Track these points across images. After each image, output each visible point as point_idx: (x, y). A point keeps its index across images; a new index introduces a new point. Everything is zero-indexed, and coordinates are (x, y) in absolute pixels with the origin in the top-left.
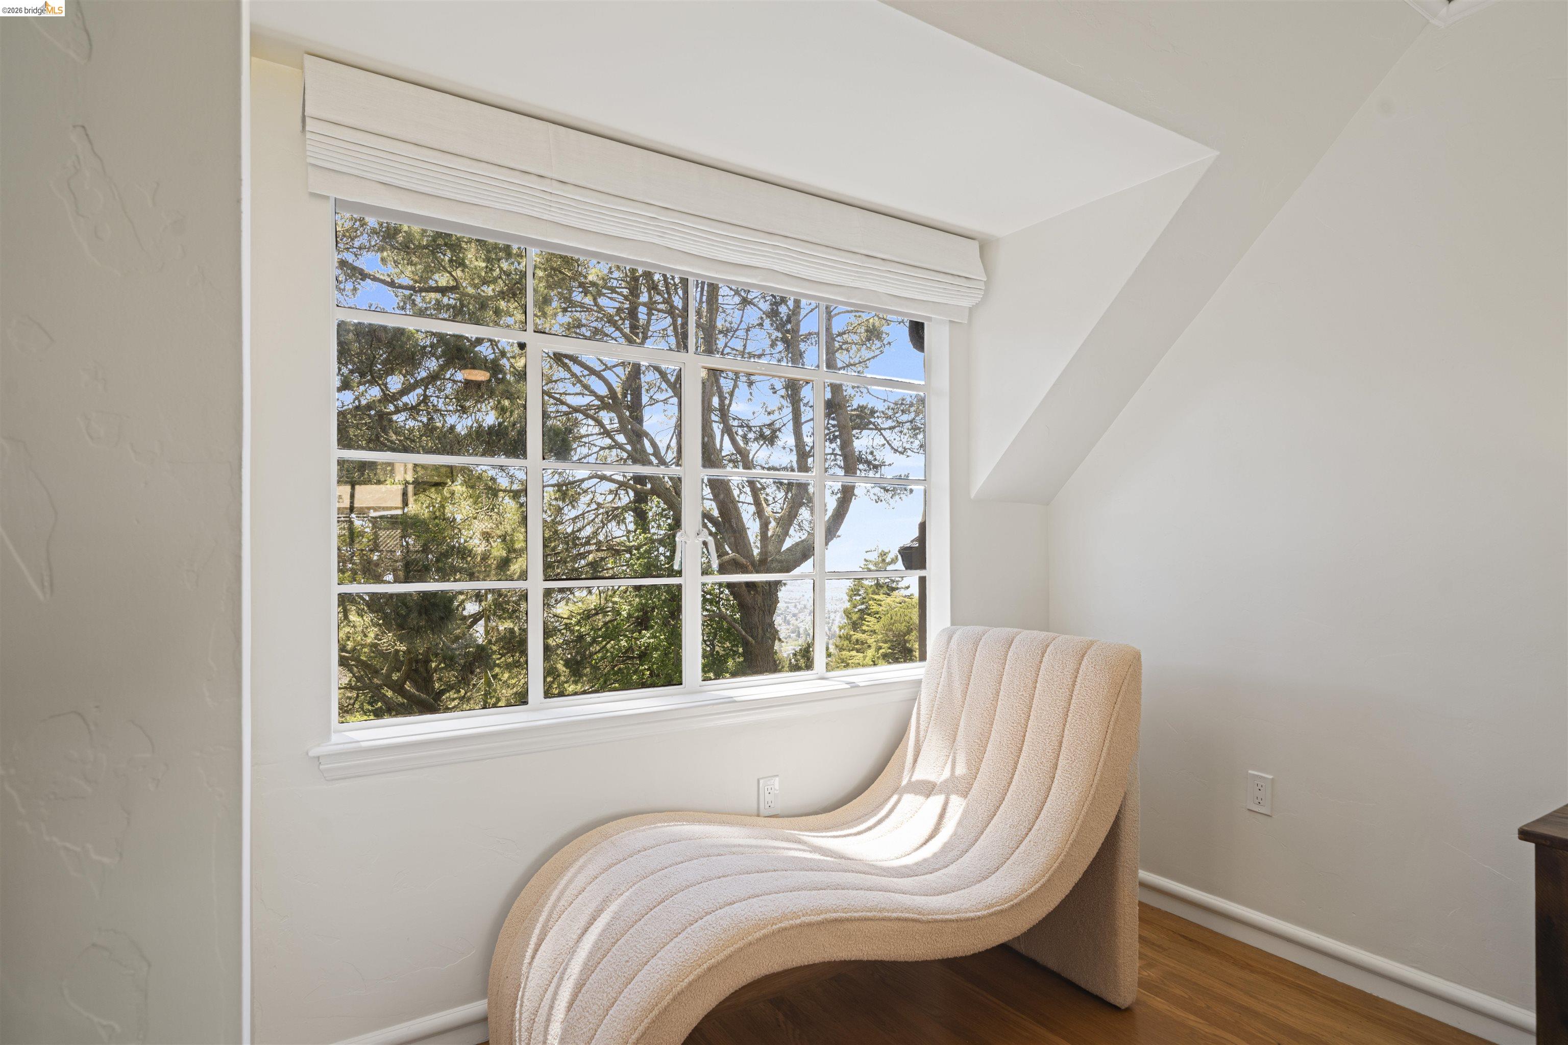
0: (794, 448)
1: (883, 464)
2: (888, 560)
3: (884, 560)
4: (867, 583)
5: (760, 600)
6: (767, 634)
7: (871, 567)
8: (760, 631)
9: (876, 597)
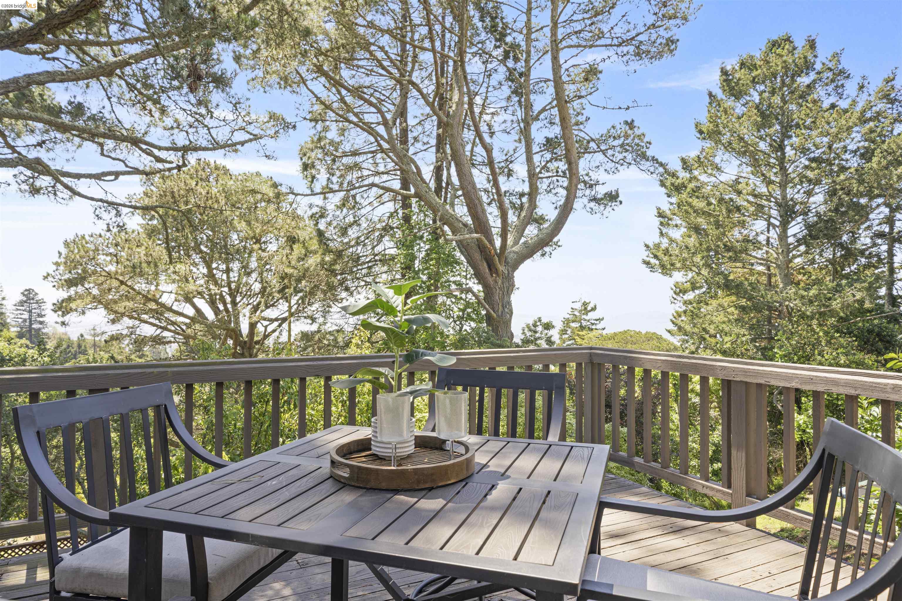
0: (527, 179)
1: (597, 183)
2: (589, 308)
3: (586, 309)
4: (573, 325)
5: (500, 282)
6: (506, 310)
7: (576, 313)
8: (500, 307)
9: (580, 333)
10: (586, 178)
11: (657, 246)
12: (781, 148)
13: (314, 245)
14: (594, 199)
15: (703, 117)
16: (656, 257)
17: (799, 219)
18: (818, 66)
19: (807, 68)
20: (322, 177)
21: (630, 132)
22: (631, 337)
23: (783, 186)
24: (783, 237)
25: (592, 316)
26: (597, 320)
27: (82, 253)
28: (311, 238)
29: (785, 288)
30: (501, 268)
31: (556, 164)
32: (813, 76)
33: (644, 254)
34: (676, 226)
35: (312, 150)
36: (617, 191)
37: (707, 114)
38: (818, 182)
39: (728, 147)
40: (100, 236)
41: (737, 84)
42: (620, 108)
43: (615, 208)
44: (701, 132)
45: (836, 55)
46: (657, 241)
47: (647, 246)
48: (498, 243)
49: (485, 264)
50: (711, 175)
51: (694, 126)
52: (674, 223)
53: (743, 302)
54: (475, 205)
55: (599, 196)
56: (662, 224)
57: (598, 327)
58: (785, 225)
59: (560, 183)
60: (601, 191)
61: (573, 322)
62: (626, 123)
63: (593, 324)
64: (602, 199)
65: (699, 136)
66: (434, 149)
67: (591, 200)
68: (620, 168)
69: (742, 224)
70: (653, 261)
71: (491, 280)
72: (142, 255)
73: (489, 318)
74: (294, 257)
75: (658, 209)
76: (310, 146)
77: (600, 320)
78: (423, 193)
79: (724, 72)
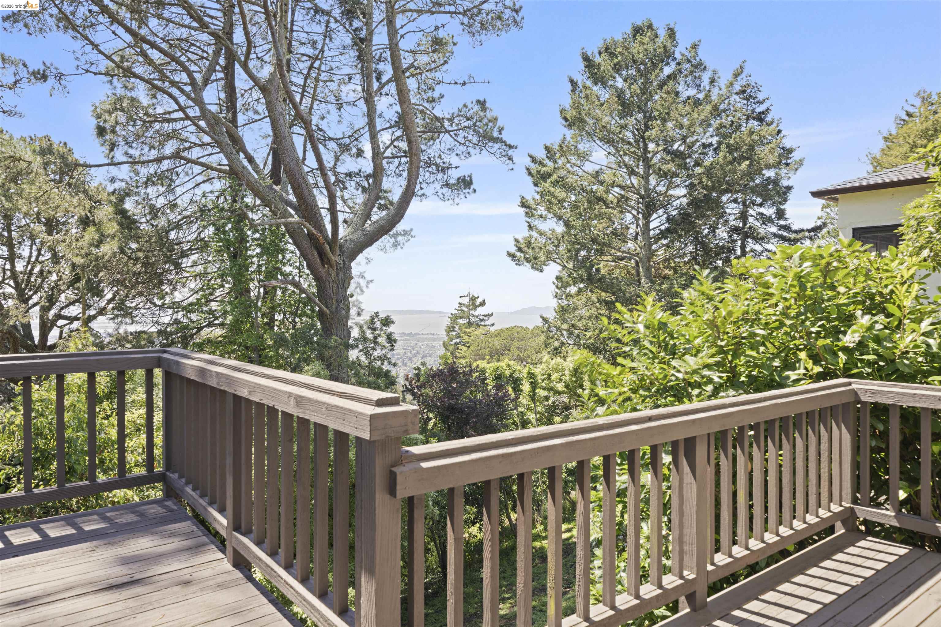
0: (371, 159)
1: (450, 167)
2: (478, 303)
3: (474, 303)
4: (461, 321)
5: (334, 274)
6: (341, 306)
7: (464, 309)
8: (334, 301)
9: (467, 330)
10: (438, 161)
12: (643, 139)
13: (112, 228)
14: (447, 185)
15: (567, 102)
17: (661, 212)
18: (678, 57)
19: (668, 57)
21: (482, 113)
22: (518, 333)
23: (644, 177)
24: (645, 230)
25: (480, 311)
26: (485, 316)
28: (109, 220)
30: (335, 259)
32: (673, 65)
34: (541, 216)
35: (110, 113)
36: (470, 177)
37: (570, 101)
39: (593, 136)
42: (456, 83)
43: (467, 195)
44: (566, 119)
45: (694, 48)
46: (526, 234)
47: (516, 240)
49: (316, 253)
50: (574, 164)
51: (559, 113)
52: (539, 213)
53: (609, 296)
54: (300, 185)
55: (452, 181)
56: (527, 214)
57: (487, 323)
58: (647, 217)
60: (454, 175)
61: (461, 318)
62: (478, 102)
63: (481, 320)
64: (454, 184)
65: (564, 122)
67: (444, 186)
71: (323, 273)
73: (321, 315)
74: (85, 242)
75: (523, 198)
76: (107, 107)
77: (489, 315)
78: (240, 169)
79: (586, 58)
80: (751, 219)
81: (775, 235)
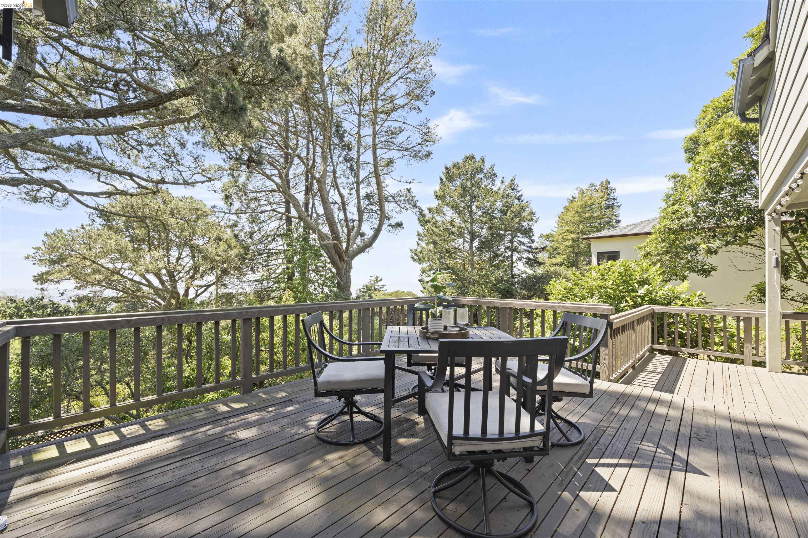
1: (392, 218)
2: (379, 280)
3: (377, 280)
5: (345, 266)
6: (348, 280)
7: (372, 282)
8: (345, 279)
9: (374, 292)
10: (388, 215)
11: (416, 250)
12: (470, 207)
13: (233, 243)
14: (390, 225)
16: (416, 255)
17: (477, 240)
18: (485, 171)
19: (481, 171)
20: (237, 205)
21: (408, 194)
23: (471, 223)
24: (471, 247)
25: (380, 283)
27: (62, 242)
28: (231, 239)
29: (472, 270)
30: (346, 259)
31: (371, 207)
32: (483, 175)
33: (410, 254)
34: (425, 241)
35: (231, 188)
36: (401, 222)
37: (439, 188)
38: (486, 223)
39: (448, 204)
40: (77, 231)
41: (452, 174)
42: (406, 182)
43: (400, 230)
44: (437, 196)
45: (492, 167)
46: (416, 247)
47: (411, 250)
48: (344, 245)
49: (337, 257)
50: (441, 216)
51: (434, 193)
52: (424, 239)
53: (454, 277)
54: (333, 225)
55: (393, 224)
56: (419, 239)
57: (383, 289)
58: (471, 241)
59: (374, 217)
60: (394, 221)
62: (407, 189)
63: (381, 288)
64: (394, 226)
65: (436, 198)
66: (304, 192)
67: (389, 226)
68: (403, 210)
69: (453, 240)
70: (415, 257)
71: (340, 265)
72: (113, 245)
75: (418, 232)
77: (384, 286)
78: (303, 217)
79: (447, 168)
80: (515, 243)
81: (526, 250)
